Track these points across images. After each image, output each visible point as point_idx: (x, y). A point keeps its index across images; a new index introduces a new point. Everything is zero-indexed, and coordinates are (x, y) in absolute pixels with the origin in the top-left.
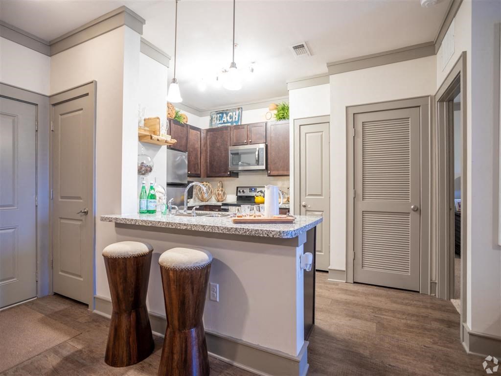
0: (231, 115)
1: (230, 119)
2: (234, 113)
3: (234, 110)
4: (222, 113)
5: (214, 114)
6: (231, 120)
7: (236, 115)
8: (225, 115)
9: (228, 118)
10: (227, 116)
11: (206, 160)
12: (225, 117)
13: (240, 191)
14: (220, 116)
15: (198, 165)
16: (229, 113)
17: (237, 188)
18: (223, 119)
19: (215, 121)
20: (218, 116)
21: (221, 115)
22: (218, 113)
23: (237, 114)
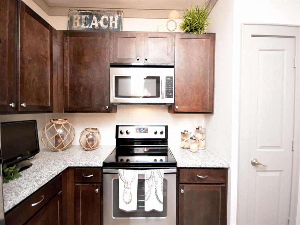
0: (105, 20)
1: (105, 24)
2: (111, 18)
3: (110, 13)
4: (91, 15)
5: (76, 13)
6: (107, 26)
7: (114, 19)
8: (95, 18)
9: (102, 23)
10: (99, 19)
11: (63, 83)
12: (96, 20)
13: (121, 133)
14: (86, 18)
15: (46, 91)
16: (102, 15)
17: (117, 127)
18: (92, 24)
19: (78, 25)
20: (84, 17)
21: (88, 16)
22: (84, 14)
23: (116, 19)
